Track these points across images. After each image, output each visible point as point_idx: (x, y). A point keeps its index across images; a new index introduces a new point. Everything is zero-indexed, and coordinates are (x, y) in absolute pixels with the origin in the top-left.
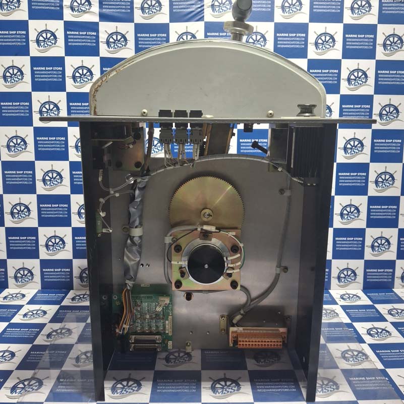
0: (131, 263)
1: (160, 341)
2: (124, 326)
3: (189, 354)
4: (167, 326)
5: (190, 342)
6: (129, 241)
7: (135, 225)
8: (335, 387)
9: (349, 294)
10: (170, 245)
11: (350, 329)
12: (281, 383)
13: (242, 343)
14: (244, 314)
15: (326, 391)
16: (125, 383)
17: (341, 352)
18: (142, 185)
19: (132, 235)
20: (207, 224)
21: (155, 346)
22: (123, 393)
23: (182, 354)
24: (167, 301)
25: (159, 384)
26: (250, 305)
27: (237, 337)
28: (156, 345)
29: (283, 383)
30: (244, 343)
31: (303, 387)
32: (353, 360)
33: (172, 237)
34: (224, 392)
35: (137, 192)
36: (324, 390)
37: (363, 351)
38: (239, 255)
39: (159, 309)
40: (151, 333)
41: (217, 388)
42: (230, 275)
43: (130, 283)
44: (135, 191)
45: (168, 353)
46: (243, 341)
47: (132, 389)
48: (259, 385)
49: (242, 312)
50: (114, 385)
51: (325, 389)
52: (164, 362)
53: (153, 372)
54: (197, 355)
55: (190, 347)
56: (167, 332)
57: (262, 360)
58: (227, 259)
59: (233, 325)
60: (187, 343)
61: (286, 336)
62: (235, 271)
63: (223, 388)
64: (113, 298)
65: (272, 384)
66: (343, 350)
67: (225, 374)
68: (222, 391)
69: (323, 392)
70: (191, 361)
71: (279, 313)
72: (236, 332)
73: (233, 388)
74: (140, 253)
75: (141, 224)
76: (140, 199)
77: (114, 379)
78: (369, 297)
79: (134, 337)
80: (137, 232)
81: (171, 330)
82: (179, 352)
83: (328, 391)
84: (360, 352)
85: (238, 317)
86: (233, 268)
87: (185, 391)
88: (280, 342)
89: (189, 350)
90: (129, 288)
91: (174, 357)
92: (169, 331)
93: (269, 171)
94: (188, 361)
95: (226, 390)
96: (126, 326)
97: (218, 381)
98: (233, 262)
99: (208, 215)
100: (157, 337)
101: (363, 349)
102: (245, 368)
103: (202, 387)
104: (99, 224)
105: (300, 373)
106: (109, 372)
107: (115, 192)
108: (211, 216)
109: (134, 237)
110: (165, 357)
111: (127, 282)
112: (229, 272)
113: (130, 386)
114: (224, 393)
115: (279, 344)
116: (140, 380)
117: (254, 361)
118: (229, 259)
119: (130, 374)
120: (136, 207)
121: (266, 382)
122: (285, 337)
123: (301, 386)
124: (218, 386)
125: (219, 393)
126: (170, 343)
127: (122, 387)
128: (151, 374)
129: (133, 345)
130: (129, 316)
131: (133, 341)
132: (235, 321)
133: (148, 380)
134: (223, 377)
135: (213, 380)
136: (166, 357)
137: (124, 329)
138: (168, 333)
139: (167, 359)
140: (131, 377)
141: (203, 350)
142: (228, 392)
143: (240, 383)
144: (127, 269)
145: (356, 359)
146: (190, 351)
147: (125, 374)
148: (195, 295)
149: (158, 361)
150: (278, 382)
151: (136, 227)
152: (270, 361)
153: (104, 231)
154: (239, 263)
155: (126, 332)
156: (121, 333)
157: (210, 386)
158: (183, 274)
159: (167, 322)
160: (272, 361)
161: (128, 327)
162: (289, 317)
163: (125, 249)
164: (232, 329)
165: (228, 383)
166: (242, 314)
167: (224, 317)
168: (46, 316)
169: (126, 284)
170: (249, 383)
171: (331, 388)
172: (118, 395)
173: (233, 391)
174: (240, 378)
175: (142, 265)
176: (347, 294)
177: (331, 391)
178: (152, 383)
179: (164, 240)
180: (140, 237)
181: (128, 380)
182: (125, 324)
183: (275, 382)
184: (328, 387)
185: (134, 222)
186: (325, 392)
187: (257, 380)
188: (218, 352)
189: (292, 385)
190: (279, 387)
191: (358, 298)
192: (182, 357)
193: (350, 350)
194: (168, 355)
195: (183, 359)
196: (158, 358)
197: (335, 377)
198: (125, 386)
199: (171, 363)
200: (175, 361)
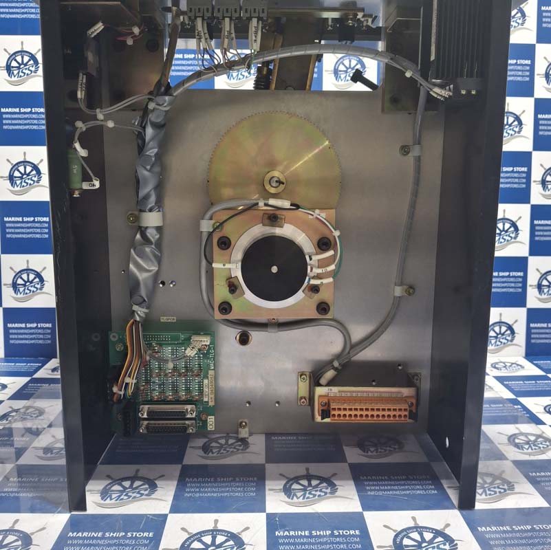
0: (142, 276)
1: (194, 416)
2: (127, 380)
3: (244, 441)
4: (206, 390)
5: (246, 420)
6: (138, 236)
7: (149, 206)
8: (506, 487)
9: (504, 363)
10: (210, 234)
11: (516, 407)
12: (409, 482)
13: (336, 413)
14: (340, 368)
15: (493, 493)
16: (127, 484)
17: (507, 437)
18: (158, 117)
19: (144, 224)
20: (275, 196)
21: (185, 424)
22: (122, 499)
23: (231, 441)
24: (206, 341)
25: (188, 490)
26: (349, 353)
27: (328, 404)
28: (187, 422)
29: (414, 482)
30: (344, 415)
31: (449, 487)
32: (530, 446)
33: (212, 222)
34: (307, 495)
35: (149, 131)
36: (488, 492)
37: (544, 435)
38: (331, 253)
39: (190, 352)
40: (178, 402)
41: (294, 489)
42: (315, 289)
43: (140, 312)
44: (144, 128)
45: (207, 440)
46: (339, 409)
47: (139, 493)
48: (369, 485)
49: (336, 364)
50: (106, 486)
51: (489, 490)
52: (201, 453)
53: (180, 466)
54: (258, 444)
55: (247, 429)
56: (206, 399)
57: (372, 449)
58: (311, 259)
59: (320, 385)
60: (241, 423)
61: (414, 401)
62: (325, 281)
63: (305, 490)
64: (111, 337)
65: (393, 483)
66: (510, 434)
67: (307, 469)
68: (304, 495)
69: (486, 495)
70: (247, 450)
71: (400, 368)
72: (327, 396)
73: (324, 490)
74: (159, 261)
75: (159, 204)
76: (156, 150)
77: (109, 477)
78: (537, 365)
79: (146, 407)
80: (152, 220)
81: (213, 396)
82: (227, 438)
83: (495, 493)
84: (539, 436)
85: (330, 374)
86: (318, 277)
87: (237, 494)
88: (405, 410)
89: (244, 433)
90: (138, 319)
91: (218, 445)
92: (209, 398)
94: (242, 450)
95: (310, 493)
96: (131, 381)
97: (296, 479)
98: (322, 264)
99: (277, 181)
100: (189, 407)
101: (543, 432)
102: (344, 460)
103: (267, 488)
104: (75, 171)
105: (442, 467)
106: (101, 468)
107: (107, 117)
108: (283, 184)
109: (147, 228)
110: (201, 445)
111: (135, 308)
112: (313, 282)
113: (136, 488)
114: (308, 498)
115: (403, 413)
116: (155, 479)
117: (357, 450)
118: (314, 258)
119: (138, 471)
120: (148, 167)
121: (382, 480)
122: (412, 404)
123: (445, 486)
124: (295, 486)
125: (298, 498)
126: (211, 420)
127: (121, 489)
128: (176, 469)
129: (146, 423)
130: (136, 363)
131: (145, 416)
132: (323, 381)
133: (170, 478)
134: (304, 473)
135: (287, 478)
136: (204, 445)
137: (127, 384)
138: (208, 402)
139: (206, 448)
140: (140, 475)
141: (269, 435)
142: (315, 495)
144: (134, 286)
145: (535, 445)
146: (246, 436)
147: (130, 469)
148: (255, 335)
149: (189, 451)
150: (403, 480)
151: (151, 210)
152: (386, 450)
153: (85, 186)
154: (332, 267)
155: (130, 391)
156: (122, 393)
157: (282, 487)
158: (233, 287)
159: (206, 381)
160: (390, 451)
161: (134, 381)
162: (417, 376)
163: (132, 250)
164: (320, 391)
165: (314, 482)
166: (336, 369)
167: (305, 375)
168: (6, 391)
169: (134, 311)
170: (352, 482)
171: (499, 488)
172: (113, 501)
173: (323, 494)
174: (335, 475)
175: (163, 283)
176: (501, 362)
177: (500, 492)
178: (175, 483)
179: (198, 225)
180: (159, 229)
181: (133, 479)
182: (129, 376)
183: (398, 480)
184: (495, 488)
185: (147, 197)
186: (490, 495)
187: (365, 477)
188: (295, 438)
189: (430, 484)
190: (407, 487)
191: (519, 367)
192: (232, 444)
193: (522, 434)
194: (207, 442)
195: (235, 448)
196: (190, 447)
197: (503, 472)
198: (127, 488)
199: (213, 453)
200: (219, 451)
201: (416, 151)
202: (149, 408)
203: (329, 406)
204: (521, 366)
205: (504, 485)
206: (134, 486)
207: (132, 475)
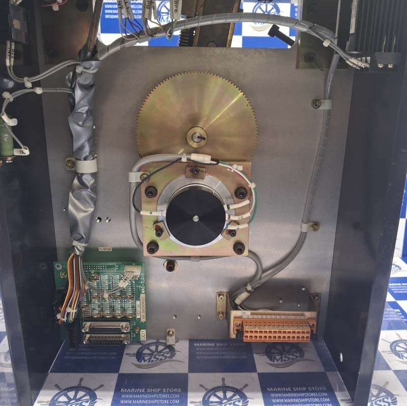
0: (79, 216)
1: (129, 331)
2: (69, 310)
3: (171, 348)
4: (138, 309)
5: (173, 330)
6: (76, 181)
7: (84, 155)
8: (390, 400)
10: (139, 185)
11: (396, 310)
12: (308, 394)
13: (249, 335)
14: (252, 291)
16: (71, 394)
17: (389, 344)
18: (86, 79)
19: (80, 171)
20: (196, 151)
21: (121, 337)
23: (161, 348)
24: (137, 271)
25: (123, 396)
26: (260, 278)
27: (242, 325)
28: (123, 336)
29: (312, 394)
30: (252, 334)
31: (342, 400)
33: (141, 173)
35: (78, 93)
38: (247, 202)
39: (123, 284)
40: (114, 319)
41: (211, 402)
42: (232, 233)
43: (80, 247)
44: (73, 90)
45: (141, 346)
46: (252, 332)
47: (81, 405)
48: (275, 398)
49: (249, 288)
50: (54, 397)
52: (134, 360)
53: (117, 374)
54: (182, 348)
55: (174, 337)
56: (138, 317)
57: (278, 357)
58: (228, 208)
59: (236, 308)
60: (169, 332)
61: (315, 323)
62: (241, 227)
63: (221, 403)
64: (56, 266)
65: (295, 395)
66: (392, 341)
67: (223, 380)
70: (174, 358)
71: (303, 289)
72: (240, 317)
73: (236, 403)
74: (95, 202)
75: (93, 153)
76: (87, 108)
77: (57, 386)
79: (88, 324)
80: (87, 167)
81: (144, 314)
82: (157, 344)
85: (244, 296)
86: (237, 223)
88: (308, 332)
89: (171, 341)
90: (78, 253)
91: (149, 352)
92: (141, 315)
93: (297, 67)
94: (169, 357)
96: (72, 311)
97: (214, 390)
98: (238, 212)
99: (198, 137)
100: (124, 324)
102: (253, 369)
103: (189, 400)
104: (6, 140)
105: (335, 378)
107: (35, 85)
108: (204, 139)
109: (82, 174)
111: (75, 243)
112: (231, 228)
113: (79, 399)
115: (305, 335)
116: (95, 390)
117: (265, 358)
118: (232, 207)
119: (81, 380)
120: (81, 123)
121: (286, 392)
122: (313, 325)
123: (339, 399)
124: (213, 399)
126: (143, 333)
127: (67, 400)
128: (112, 379)
129: (88, 336)
130: (75, 294)
131: (87, 330)
132: (238, 301)
133: (108, 390)
134: (220, 384)
135: (206, 389)
136: (138, 352)
137: (68, 314)
138: (140, 319)
139: (139, 356)
140: (83, 384)
141: (192, 341)
143: (247, 394)
144: (73, 225)
146: (173, 343)
148: (179, 264)
150: (304, 392)
151: (85, 159)
152: (289, 359)
153: (16, 152)
154: (248, 215)
155: (71, 318)
156: (65, 320)
157: (201, 399)
158: (159, 232)
159: (138, 303)
160: (292, 359)
161: (75, 311)
162: (318, 296)
163: (71, 194)
164: (234, 313)
165: (229, 394)
166: (248, 292)
167: (223, 295)
169: (74, 246)
170: (260, 394)
171: (384, 401)
174: (246, 386)
175: (100, 219)
178: (112, 393)
179: (127, 177)
180: (94, 175)
181: (77, 389)
182: (70, 306)
183: (299, 392)
184: (380, 401)
185: (81, 148)
187: (272, 389)
188: (213, 345)
189: (325, 397)
190: (306, 400)
191: (397, 268)
192: (161, 351)
193: (401, 341)
194: (141, 348)
195: (163, 356)
196: (127, 354)
197: (387, 383)
198: (72, 400)
199: (145, 361)
200: (150, 358)
201: (326, 106)
202: (90, 324)
203: (242, 327)
204: (398, 267)
205: (388, 399)
206: (77, 398)
207: (76, 385)
